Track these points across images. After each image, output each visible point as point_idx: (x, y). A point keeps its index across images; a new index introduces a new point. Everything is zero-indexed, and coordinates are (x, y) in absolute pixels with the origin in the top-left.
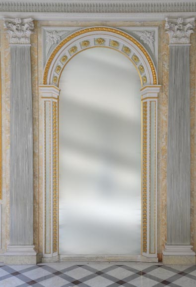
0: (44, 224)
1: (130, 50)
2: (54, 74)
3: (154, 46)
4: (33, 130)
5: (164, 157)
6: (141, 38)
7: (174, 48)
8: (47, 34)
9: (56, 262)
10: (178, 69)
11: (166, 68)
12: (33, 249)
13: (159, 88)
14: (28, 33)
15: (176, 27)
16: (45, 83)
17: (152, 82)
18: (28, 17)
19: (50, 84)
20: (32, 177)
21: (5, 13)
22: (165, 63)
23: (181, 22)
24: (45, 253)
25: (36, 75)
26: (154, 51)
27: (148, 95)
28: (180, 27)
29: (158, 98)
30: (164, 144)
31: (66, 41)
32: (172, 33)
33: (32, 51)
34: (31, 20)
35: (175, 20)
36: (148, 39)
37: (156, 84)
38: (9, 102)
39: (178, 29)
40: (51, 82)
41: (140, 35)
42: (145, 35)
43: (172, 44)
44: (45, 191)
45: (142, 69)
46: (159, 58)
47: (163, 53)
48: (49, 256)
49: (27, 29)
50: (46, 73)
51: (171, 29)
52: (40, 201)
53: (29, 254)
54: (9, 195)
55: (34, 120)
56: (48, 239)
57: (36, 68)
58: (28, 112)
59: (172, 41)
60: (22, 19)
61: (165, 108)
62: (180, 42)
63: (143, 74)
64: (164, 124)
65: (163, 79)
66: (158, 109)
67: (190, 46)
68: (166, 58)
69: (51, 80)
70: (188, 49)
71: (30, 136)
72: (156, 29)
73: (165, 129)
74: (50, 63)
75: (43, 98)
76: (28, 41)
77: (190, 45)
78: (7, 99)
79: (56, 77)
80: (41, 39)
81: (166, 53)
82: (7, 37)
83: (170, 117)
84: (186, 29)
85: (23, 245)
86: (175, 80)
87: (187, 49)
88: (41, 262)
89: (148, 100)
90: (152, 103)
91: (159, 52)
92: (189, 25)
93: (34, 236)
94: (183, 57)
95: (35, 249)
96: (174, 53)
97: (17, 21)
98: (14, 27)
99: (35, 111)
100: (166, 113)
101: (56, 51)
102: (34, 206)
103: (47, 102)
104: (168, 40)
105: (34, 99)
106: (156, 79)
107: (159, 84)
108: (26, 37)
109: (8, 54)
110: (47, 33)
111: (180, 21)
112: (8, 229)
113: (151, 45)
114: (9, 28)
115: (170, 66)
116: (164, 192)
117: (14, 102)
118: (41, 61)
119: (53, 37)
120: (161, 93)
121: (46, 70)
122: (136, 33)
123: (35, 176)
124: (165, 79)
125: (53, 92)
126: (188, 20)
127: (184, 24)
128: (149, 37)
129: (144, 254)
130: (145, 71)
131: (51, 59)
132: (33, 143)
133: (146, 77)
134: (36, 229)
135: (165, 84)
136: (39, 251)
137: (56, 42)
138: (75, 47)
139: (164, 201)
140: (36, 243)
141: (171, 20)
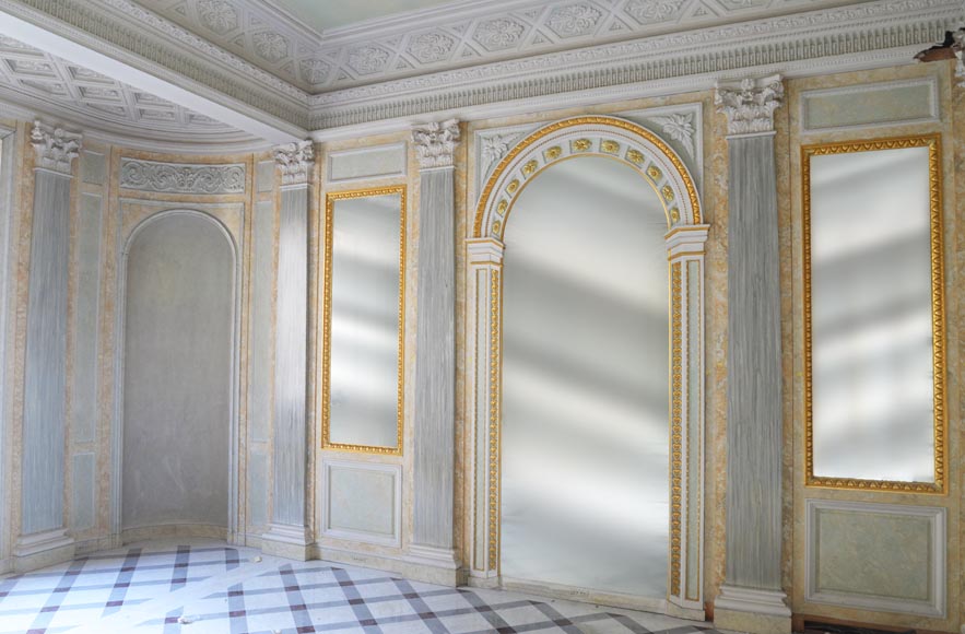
0: (472, 510)
1: (642, 157)
2: (494, 218)
3: (693, 143)
4: (456, 325)
5: (721, 384)
6: (666, 130)
7: (737, 142)
8: (484, 143)
9: (494, 589)
10: (748, 187)
11: (723, 187)
12: (451, 556)
13: (706, 232)
14: (450, 146)
15: (740, 99)
16: (477, 235)
17: (691, 219)
18: (449, 118)
19: (486, 236)
20: (451, 417)
21: (412, 117)
22: (719, 177)
23: (749, 88)
24: (475, 568)
25: (464, 220)
26: (695, 154)
27: (681, 249)
28: (748, 97)
29: (705, 252)
30: (719, 356)
31: (516, 152)
32: (732, 111)
33: (457, 178)
34: (453, 121)
35: (735, 85)
36: (679, 129)
37: (699, 223)
38: (416, 274)
39: (743, 103)
40: (489, 232)
41: (662, 122)
42: (673, 122)
43: (733, 134)
44: (476, 447)
45: (668, 192)
46: (704, 167)
47: (715, 156)
48: (483, 574)
49: (448, 139)
50: (479, 217)
51: (727, 103)
52: (467, 465)
53: (444, 565)
54: (413, 449)
55: (457, 308)
56: (479, 542)
57: (463, 208)
58: (447, 292)
59: (733, 127)
60: (440, 123)
61: (720, 276)
62: (751, 128)
63: (672, 204)
64: (721, 311)
65: (716, 212)
66: (705, 276)
67: (774, 136)
68: (723, 166)
69: (489, 228)
70: (771, 143)
71: (450, 338)
72: (698, 108)
73: (722, 322)
74: (486, 197)
75: (473, 263)
76: (449, 160)
77: (774, 132)
78: (415, 269)
79: (498, 222)
80: (472, 155)
81: (721, 155)
82: (418, 157)
83: (731, 295)
84: (762, 100)
85: (434, 547)
86: (741, 211)
87: (768, 142)
88: (466, 585)
89: (683, 259)
90: (692, 265)
91: (706, 154)
92: (767, 92)
93: (454, 533)
94: (760, 161)
95: (457, 558)
96: (737, 153)
97: (430, 128)
98: (427, 139)
99: (459, 289)
100: (723, 285)
101: (498, 173)
102: (455, 474)
103: (480, 272)
104: (724, 128)
105: (459, 266)
106: (698, 212)
107: (705, 223)
108: (445, 154)
109: (417, 186)
110: (483, 140)
111: (746, 85)
112: (412, 512)
113: (686, 143)
114: (419, 142)
115: (730, 182)
116: (720, 465)
117: (424, 273)
118: (472, 193)
119: (493, 148)
120: (712, 243)
121: (479, 209)
122: (654, 120)
123: (458, 415)
124: (721, 212)
125: (491, 251)
126: (767, 81)
127: (757, 91)
128: (682, 126)
129: (673, 598)
130: (676, 197)
131: (489, 189)
132: (456, 352)
133: (677, 210)
134: (458, 520)
135: (720, 223)
136: (463, 561)
137: (498, 157)
138: (534, 162)
139: (721, 485)
140: (457, 546)
141: (725, 85)
